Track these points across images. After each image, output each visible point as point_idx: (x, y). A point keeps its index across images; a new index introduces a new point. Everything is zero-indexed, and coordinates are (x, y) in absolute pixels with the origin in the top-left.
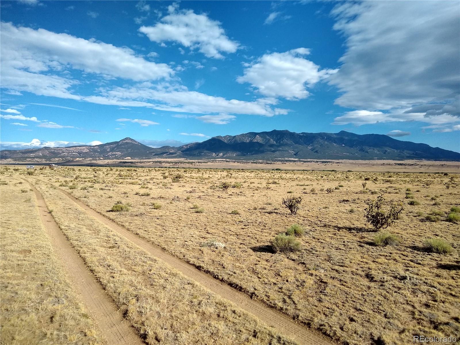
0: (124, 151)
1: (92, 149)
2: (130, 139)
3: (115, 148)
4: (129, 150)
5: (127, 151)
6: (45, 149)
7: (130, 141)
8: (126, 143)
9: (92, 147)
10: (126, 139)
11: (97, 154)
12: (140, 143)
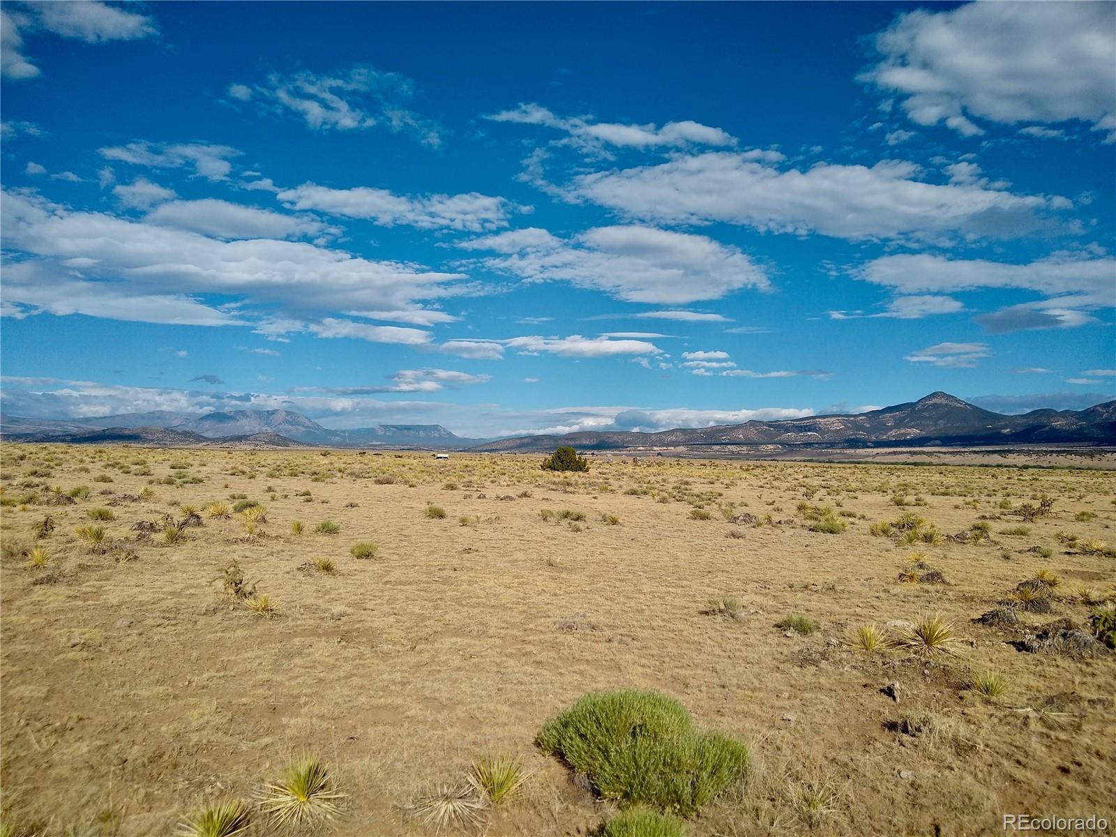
0: (928, 425)
1: (852, 422)
2: (944, 395)
3: (905, 418)
4: (940, 422)
5: (936, 425)
6: (751, 425)
7: (943, 401)
8: (931, 405)
9: (852, 419)
10: (934, 395)
11: (862, 435)
12: (969, 405)
